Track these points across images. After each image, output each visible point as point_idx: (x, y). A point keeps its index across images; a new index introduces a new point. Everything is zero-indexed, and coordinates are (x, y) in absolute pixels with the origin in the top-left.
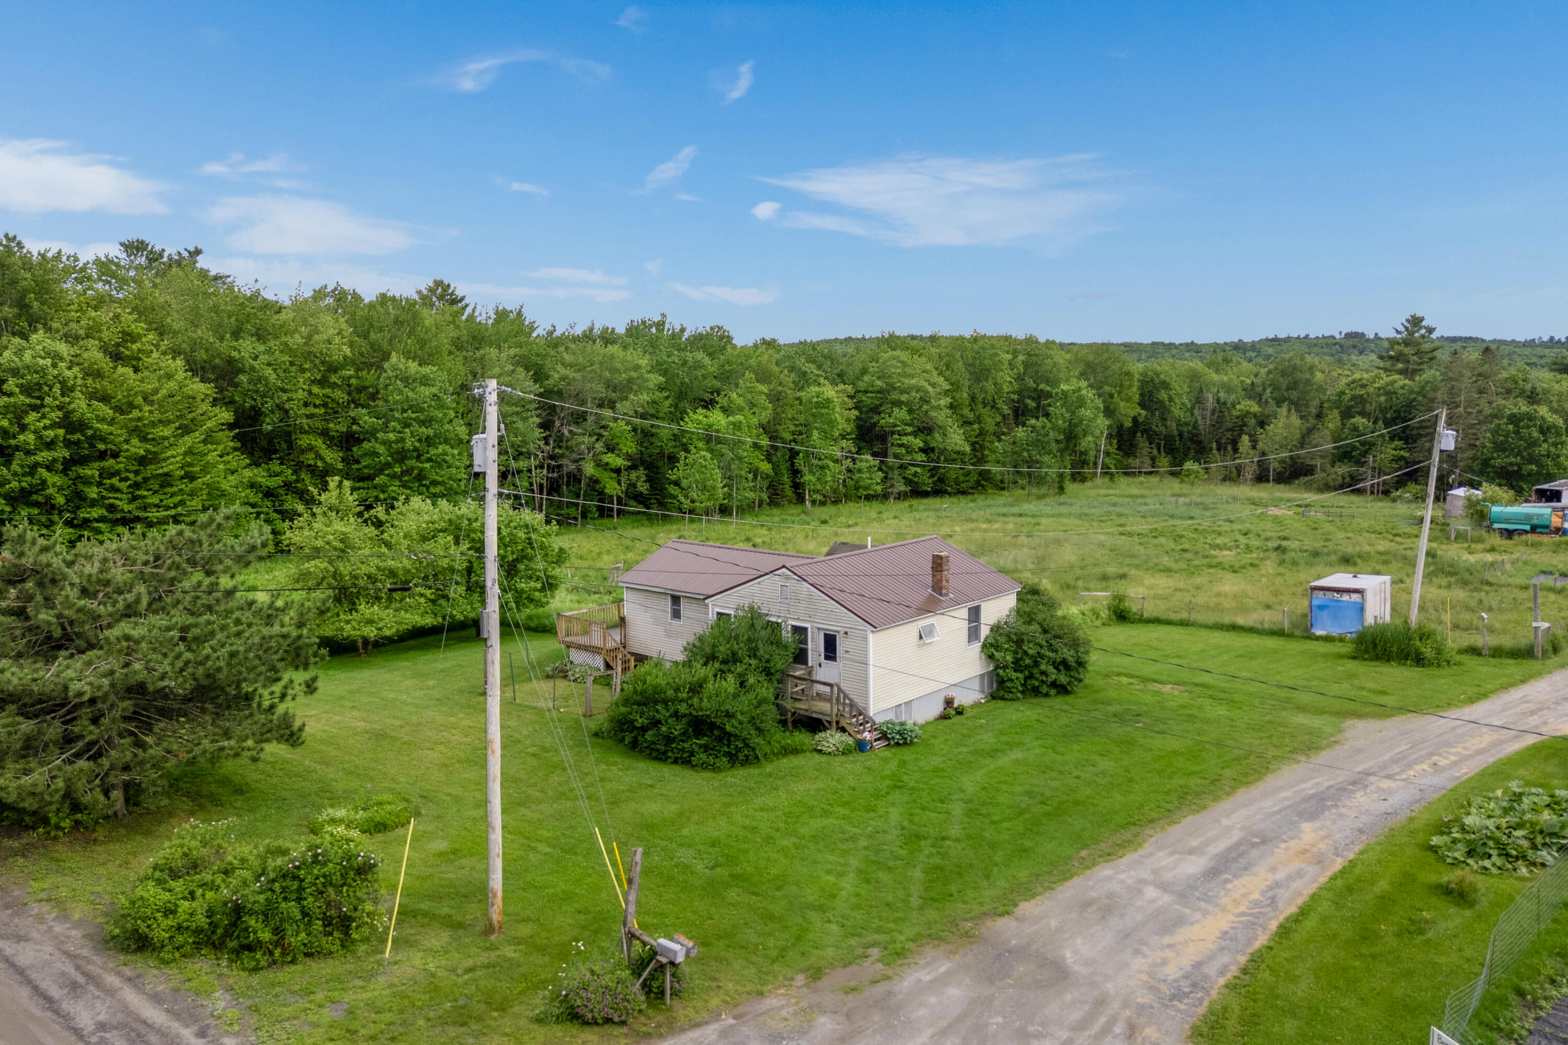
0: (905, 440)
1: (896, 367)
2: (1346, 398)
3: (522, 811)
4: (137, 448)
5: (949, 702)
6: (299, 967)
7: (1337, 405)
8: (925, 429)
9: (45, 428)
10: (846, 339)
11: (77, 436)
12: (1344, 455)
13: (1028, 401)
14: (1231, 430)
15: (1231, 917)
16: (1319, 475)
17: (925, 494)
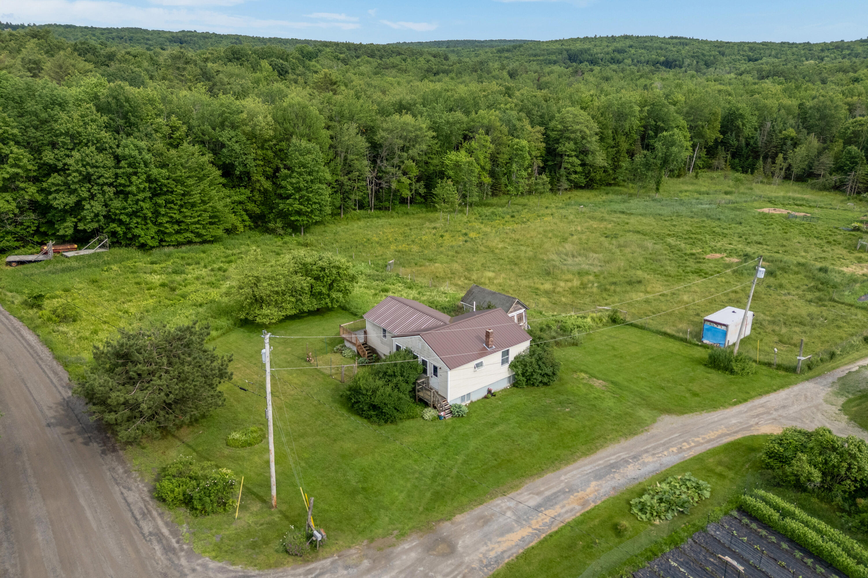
0: (571, 160)
1: (570, 117)
2: (849, 132)
3: (302, 440)
4: (179, 189)
5: (489, 391)
6: (210, 517)
7: (843, 135)
8: (584, 152)
9: (140, 183)
10: (584, 38)
11: (154, 185)
12: (839, 169)
13: (650, 132)
14: (776, 147)
15: (530, 530)
16: (821, 180)
17: (581, 188)
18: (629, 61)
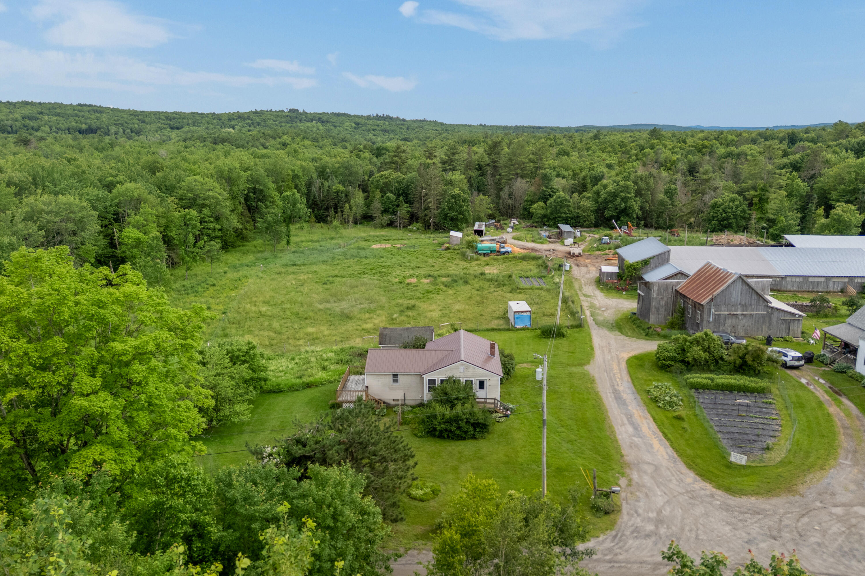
1: (197, 186)
2: (381, 183)
8: (217, 217)
12: (385, 211)
16: (377, 221)
18: (47, 129)
